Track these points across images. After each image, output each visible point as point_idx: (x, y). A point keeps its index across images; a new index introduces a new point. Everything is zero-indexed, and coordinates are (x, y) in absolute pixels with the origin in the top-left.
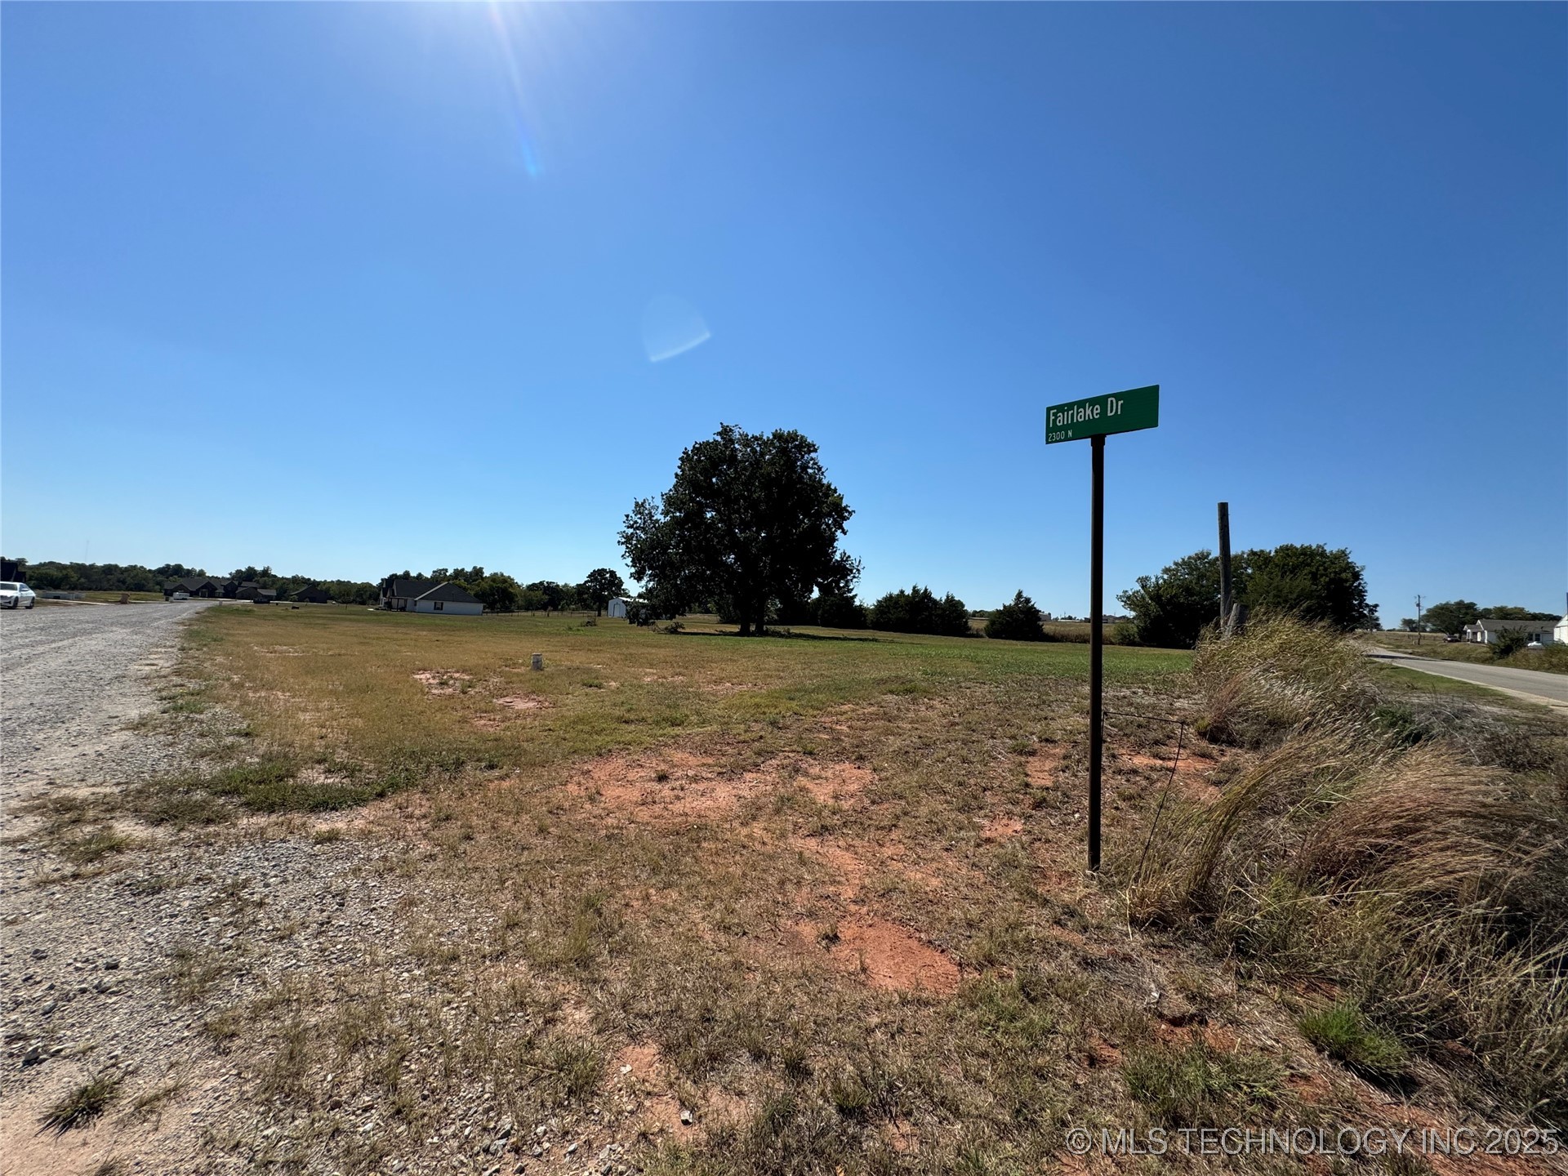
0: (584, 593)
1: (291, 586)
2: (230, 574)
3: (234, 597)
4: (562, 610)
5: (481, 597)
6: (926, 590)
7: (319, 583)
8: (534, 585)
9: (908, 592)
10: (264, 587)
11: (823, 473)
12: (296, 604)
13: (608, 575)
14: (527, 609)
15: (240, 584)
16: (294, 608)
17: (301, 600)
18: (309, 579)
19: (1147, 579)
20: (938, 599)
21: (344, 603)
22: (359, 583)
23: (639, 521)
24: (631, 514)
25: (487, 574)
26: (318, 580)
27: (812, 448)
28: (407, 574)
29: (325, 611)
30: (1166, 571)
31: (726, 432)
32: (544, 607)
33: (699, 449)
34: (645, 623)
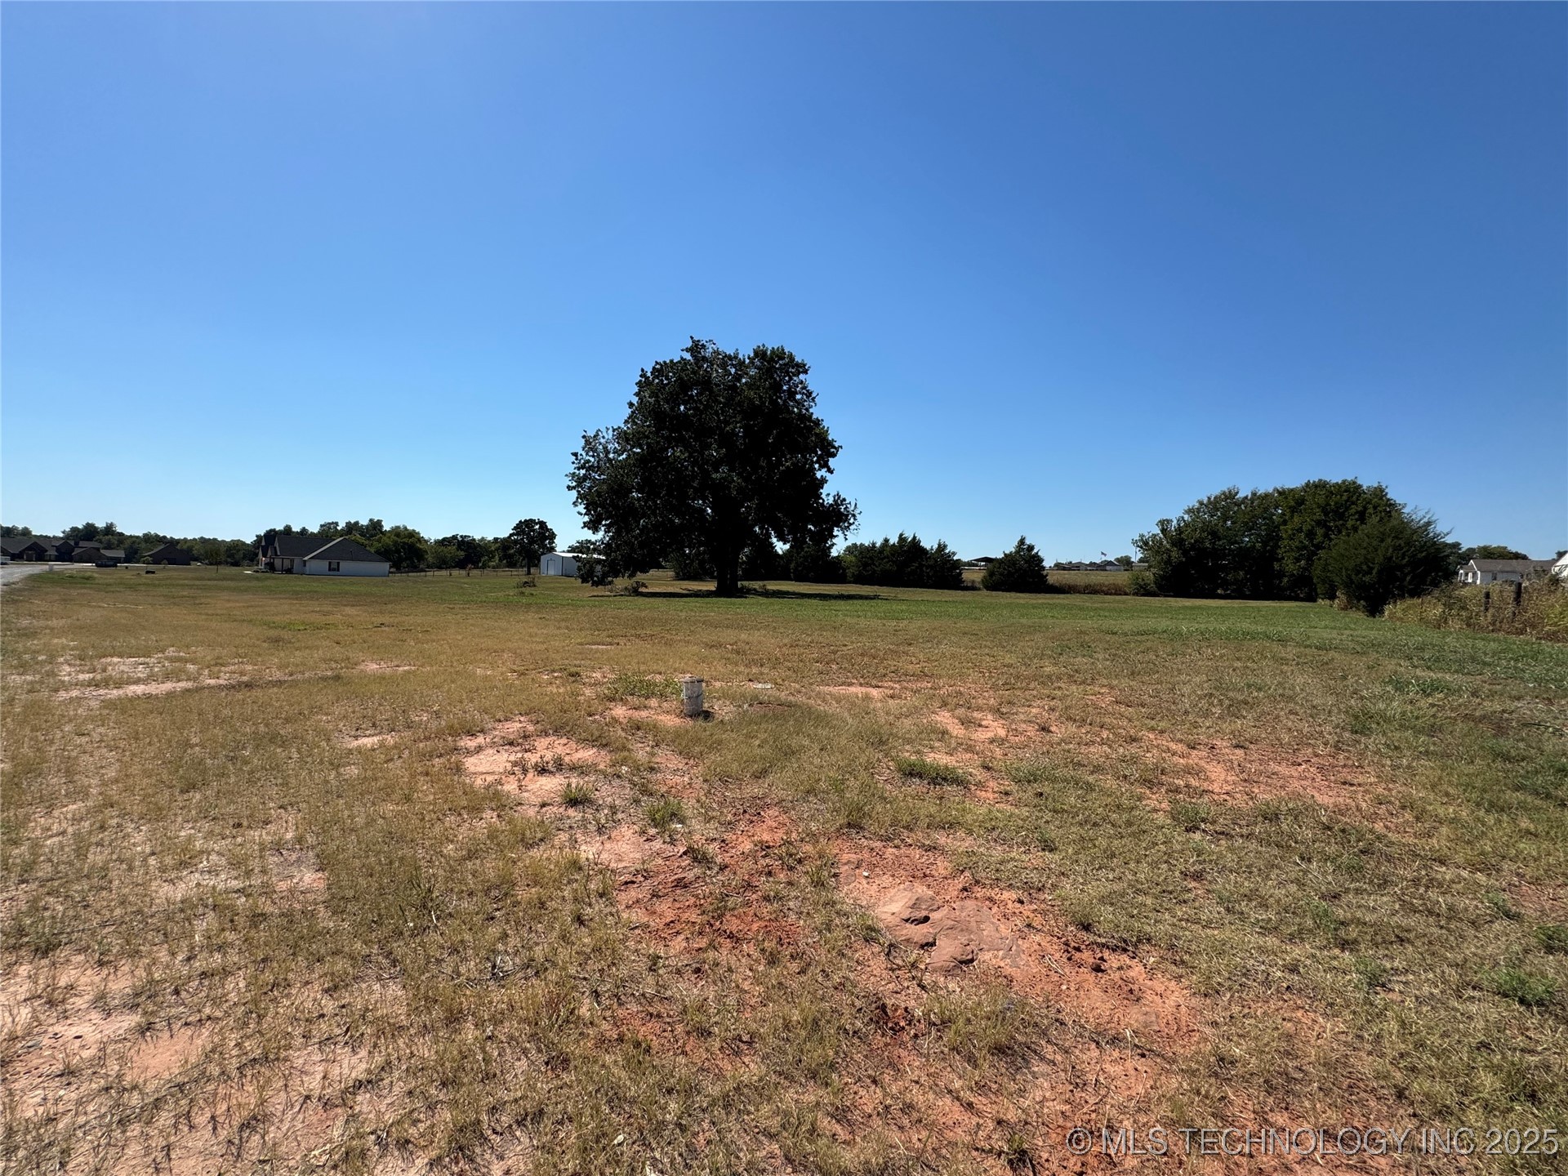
0: (509, 548)
1: (143, 545)
2: (63, 532)
3: (71, 560)
4: (484, 567)
5: (385, 554)
6: (914, 538)
7: (178, 541)
8: (444, 539)
9: (894, 540)
10: (109, 547)
11: (813, 399)
12: (152, 567)
13: (537, 527)
14: (440, 568)
15: (77, 544)
16: (148, 572)
17: (156, 562)
18: (165, 537)
19: (1169, 521)
20: (928, 548)
21: (211, 564)
22: (228, 540)
23: (592, 459)
24: (580, 451)
25: (387, 527)
26: (176, 537)
27: (802, 368)
28: (288, 529)
29: (190, 575)
30: (1189, 511)
31: (696, 348)
32: (461, 565)
33: (660, 370)
34: (601, 582)
